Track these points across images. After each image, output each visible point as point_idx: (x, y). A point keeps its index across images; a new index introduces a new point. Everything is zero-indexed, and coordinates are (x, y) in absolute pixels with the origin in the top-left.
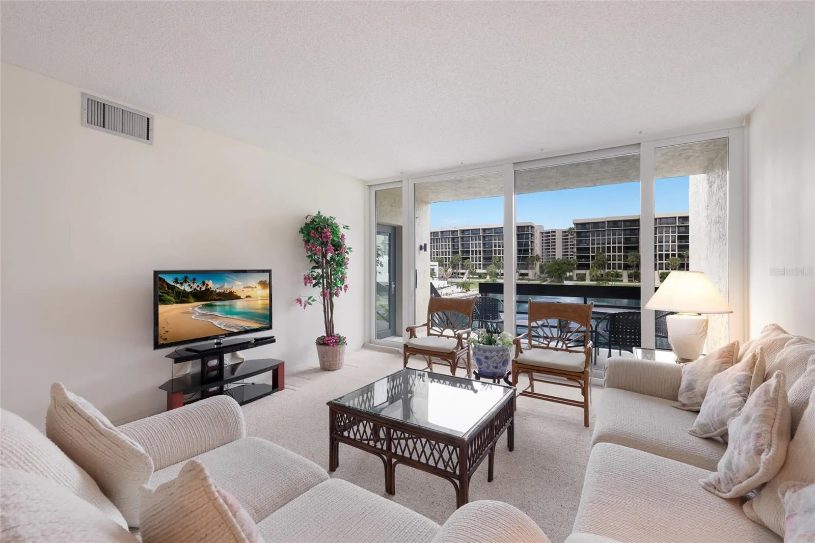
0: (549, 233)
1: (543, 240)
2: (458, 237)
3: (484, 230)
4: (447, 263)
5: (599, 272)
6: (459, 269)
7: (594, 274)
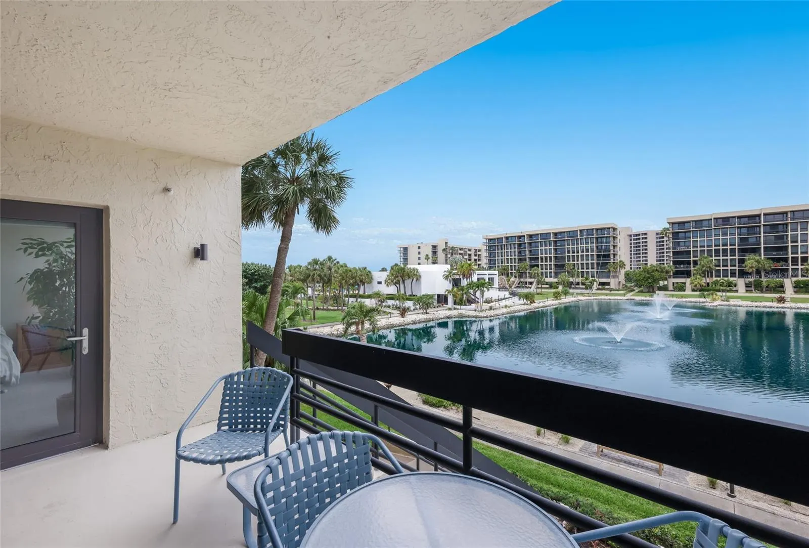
0: (639, 235)
1: (631, 244)
2: (526, 243)
3: (556, 234)
4: (513, 271)
5: (704, 281)
6: (526, 278)
7: (696, 283)
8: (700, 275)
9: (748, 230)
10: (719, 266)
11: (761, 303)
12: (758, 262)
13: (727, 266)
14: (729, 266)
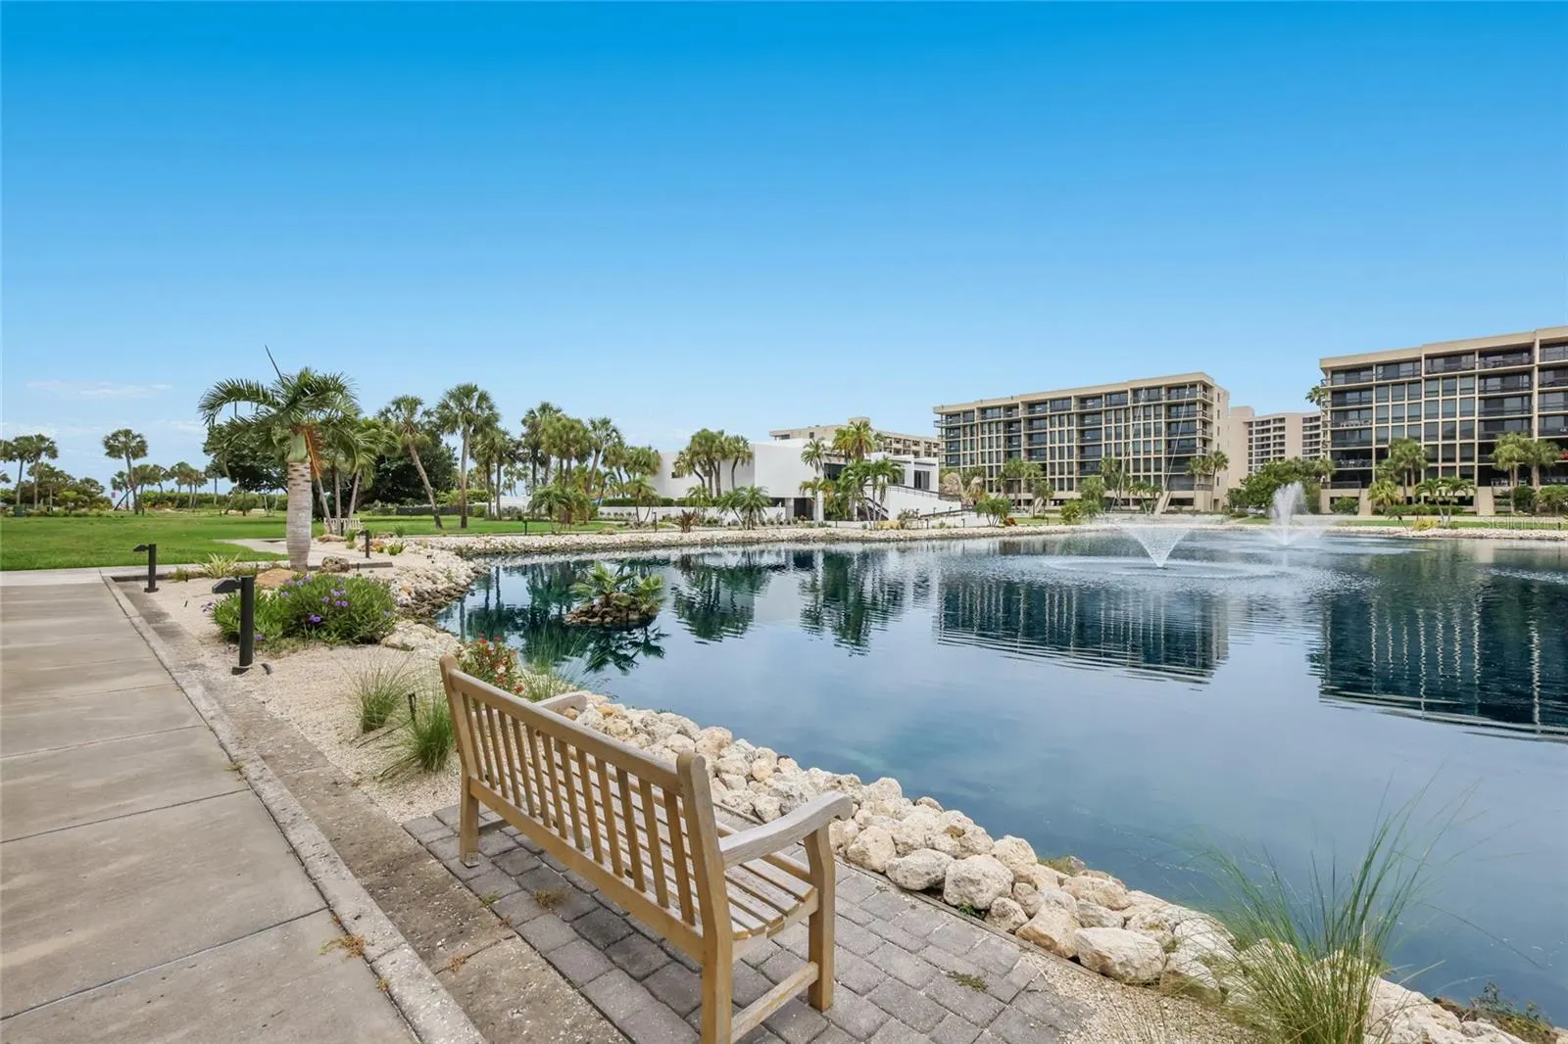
0: (1268, 422)
1: (1251, 440)
2: (1019, 421)
3: (1083, 400)
4: (994, 479)
5: (1400, 493)
6: (1020, 491)
7: (1384, 495)
8: (1392, 480)
9: (1503, 382)
10: (1436, 460)
11: (1531, 532)
12: (1525, 447)
13: (1453, 460)
14: (1458, 459)
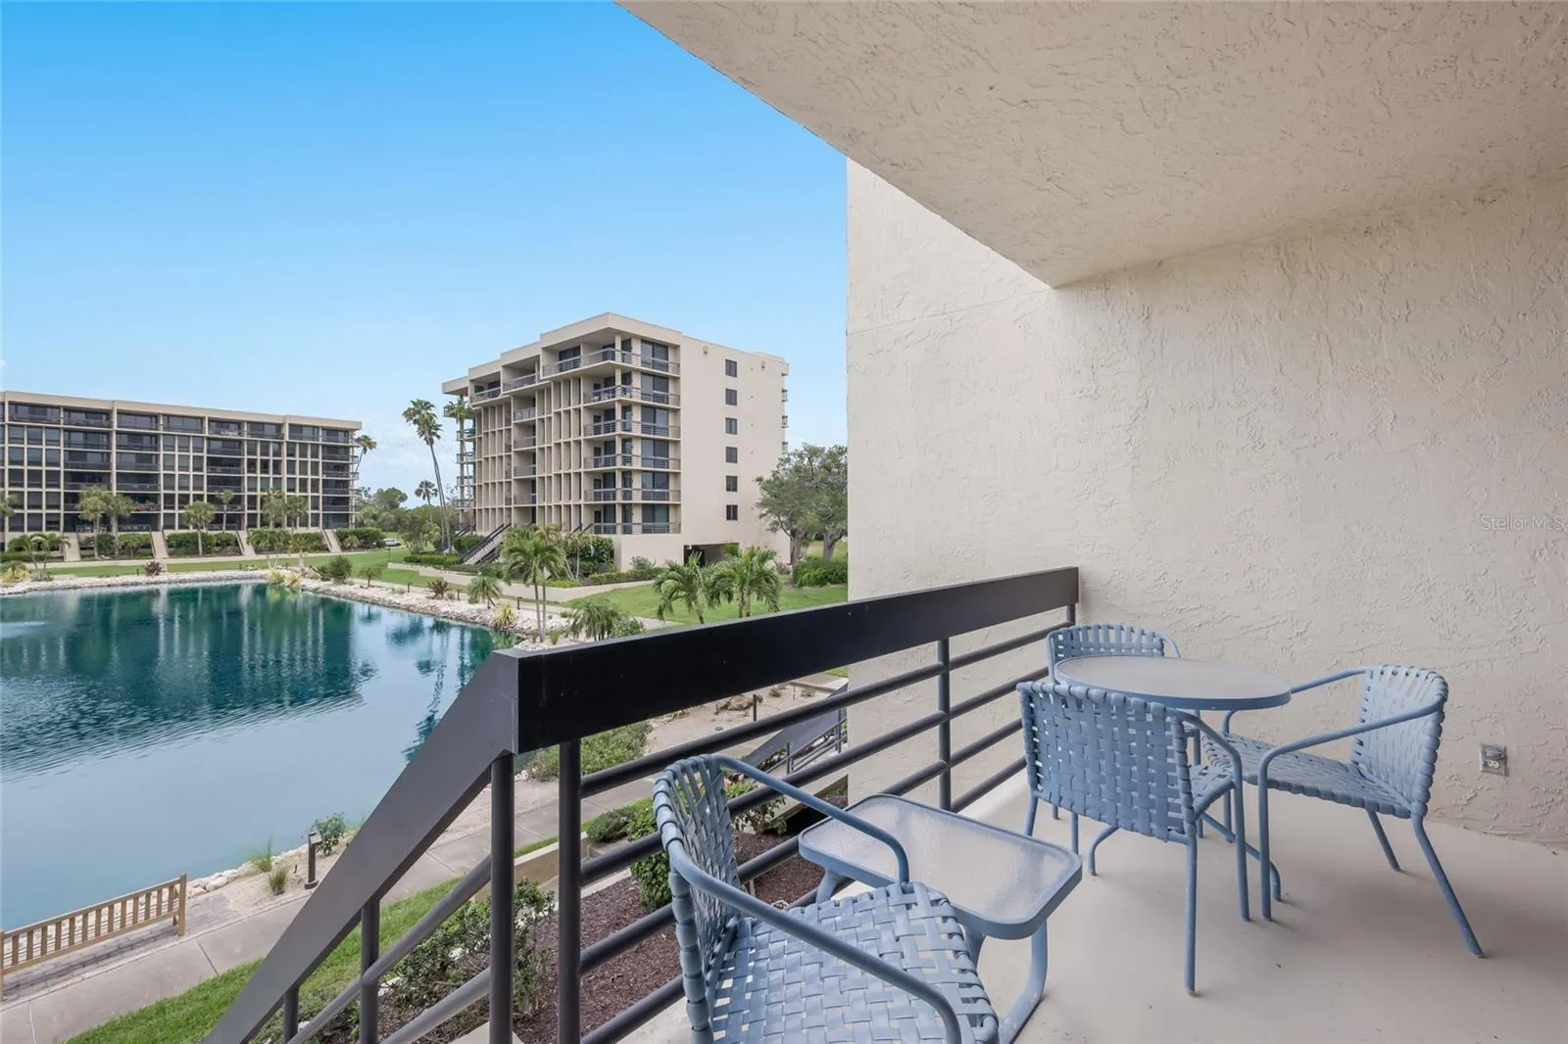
9: (86, 439)
10: (22, 507)
11: (117, 578)
12: (106, 500)
13: (39, 507)
14: (44, 506)
